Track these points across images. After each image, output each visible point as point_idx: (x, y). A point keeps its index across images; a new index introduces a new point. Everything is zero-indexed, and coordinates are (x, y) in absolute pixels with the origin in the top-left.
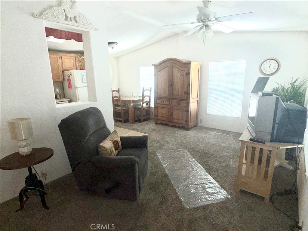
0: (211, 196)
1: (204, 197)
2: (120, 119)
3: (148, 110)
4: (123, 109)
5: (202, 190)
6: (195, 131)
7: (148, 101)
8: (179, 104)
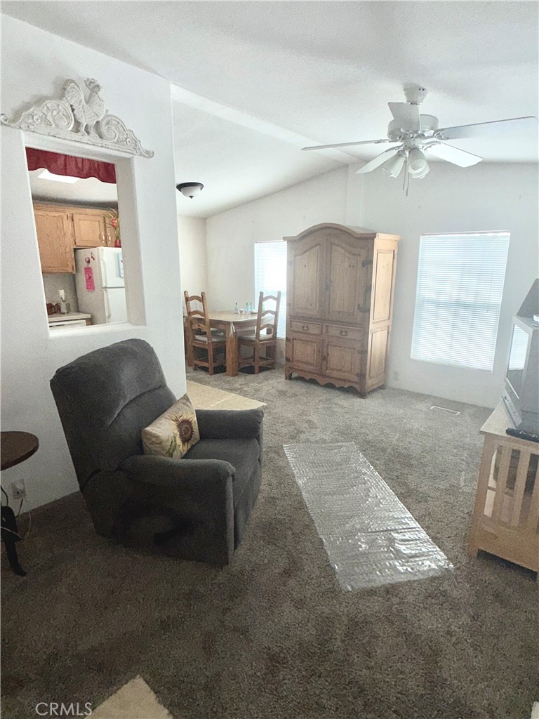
0: (408, 562)
1: (388, 565)
2: (206, 365)
3: (271, 347)
4: (213, 343)
5: (385, 546)
6: (381, 400)
7: (272, 323)
8: (344, 333)
